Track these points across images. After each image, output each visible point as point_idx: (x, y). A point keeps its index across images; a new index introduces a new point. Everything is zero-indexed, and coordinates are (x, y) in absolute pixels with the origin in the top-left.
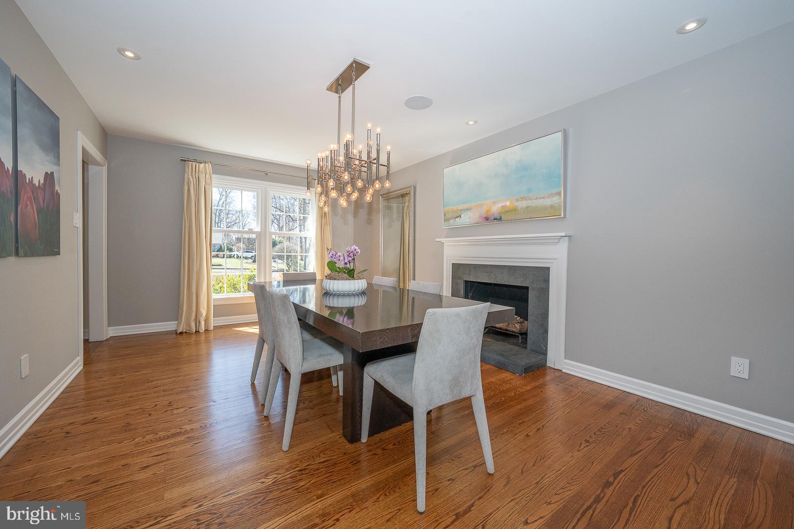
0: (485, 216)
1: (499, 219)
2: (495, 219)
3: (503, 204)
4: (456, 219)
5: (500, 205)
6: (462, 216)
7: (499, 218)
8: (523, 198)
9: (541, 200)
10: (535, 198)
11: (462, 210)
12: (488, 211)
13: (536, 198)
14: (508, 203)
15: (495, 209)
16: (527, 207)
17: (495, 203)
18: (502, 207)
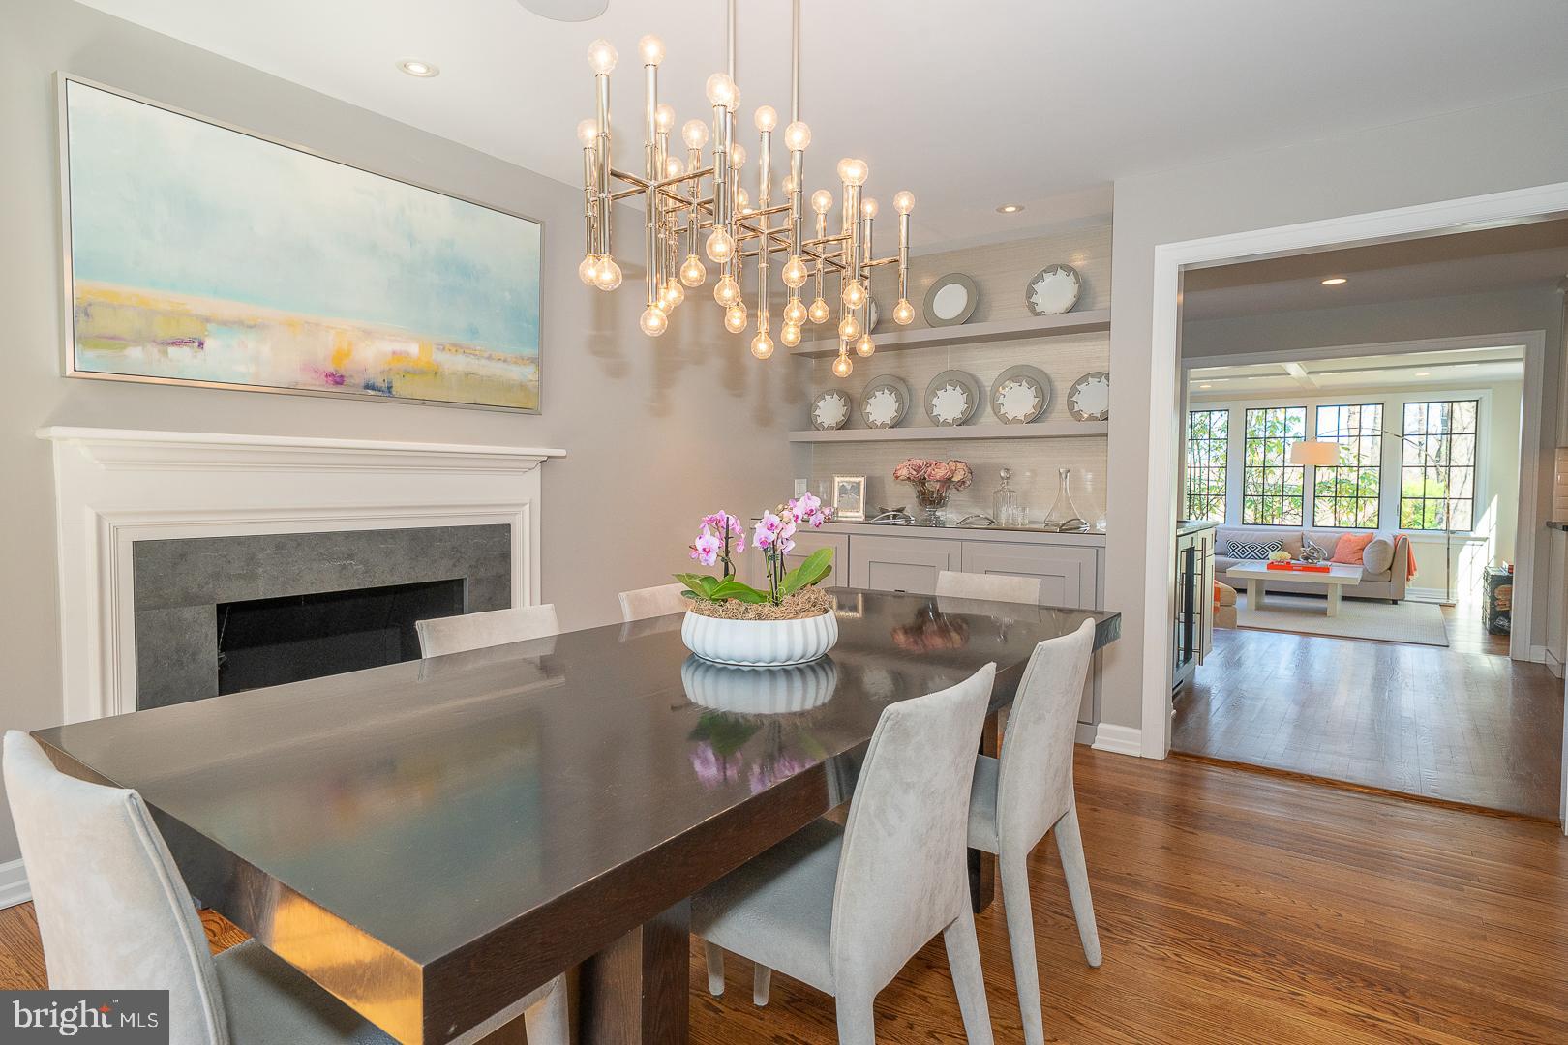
0: (331, 369)
1: (380, 390)
2: (367, 387)
3: (398, 347)
4: (172, 351)
5: (388, 347)
6: (209, 343)
7: (384, 386)
8: (457, 348)
9: (501, 365)
10: (486, 355)
11: (208, 320)
12: (340, 356)
13: (489, 358)
14: (414, 349)
15: (371, 355)
16: (468, 374)
17: (368, 334)
18: (394, 353)
